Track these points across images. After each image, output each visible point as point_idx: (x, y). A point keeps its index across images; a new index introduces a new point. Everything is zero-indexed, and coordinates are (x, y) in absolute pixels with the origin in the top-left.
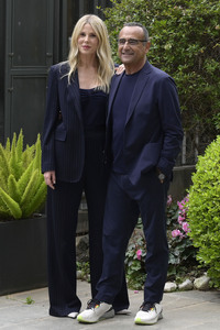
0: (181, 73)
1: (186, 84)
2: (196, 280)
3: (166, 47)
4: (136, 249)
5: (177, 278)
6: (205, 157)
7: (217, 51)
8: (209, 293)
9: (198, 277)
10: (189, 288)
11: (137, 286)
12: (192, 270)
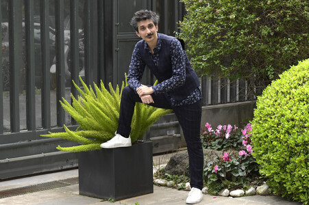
0: (243, 35)
1: (246, 44)
2: (258, 188)
3: (231, 17)
4: (213, 166)
5: (245, 186)
6: (263, 97)
7: (269, 19)
8: (268, 197)
9: (259, 185)
10: (254, 194)
11: (215, 192)
12: (255, 180)
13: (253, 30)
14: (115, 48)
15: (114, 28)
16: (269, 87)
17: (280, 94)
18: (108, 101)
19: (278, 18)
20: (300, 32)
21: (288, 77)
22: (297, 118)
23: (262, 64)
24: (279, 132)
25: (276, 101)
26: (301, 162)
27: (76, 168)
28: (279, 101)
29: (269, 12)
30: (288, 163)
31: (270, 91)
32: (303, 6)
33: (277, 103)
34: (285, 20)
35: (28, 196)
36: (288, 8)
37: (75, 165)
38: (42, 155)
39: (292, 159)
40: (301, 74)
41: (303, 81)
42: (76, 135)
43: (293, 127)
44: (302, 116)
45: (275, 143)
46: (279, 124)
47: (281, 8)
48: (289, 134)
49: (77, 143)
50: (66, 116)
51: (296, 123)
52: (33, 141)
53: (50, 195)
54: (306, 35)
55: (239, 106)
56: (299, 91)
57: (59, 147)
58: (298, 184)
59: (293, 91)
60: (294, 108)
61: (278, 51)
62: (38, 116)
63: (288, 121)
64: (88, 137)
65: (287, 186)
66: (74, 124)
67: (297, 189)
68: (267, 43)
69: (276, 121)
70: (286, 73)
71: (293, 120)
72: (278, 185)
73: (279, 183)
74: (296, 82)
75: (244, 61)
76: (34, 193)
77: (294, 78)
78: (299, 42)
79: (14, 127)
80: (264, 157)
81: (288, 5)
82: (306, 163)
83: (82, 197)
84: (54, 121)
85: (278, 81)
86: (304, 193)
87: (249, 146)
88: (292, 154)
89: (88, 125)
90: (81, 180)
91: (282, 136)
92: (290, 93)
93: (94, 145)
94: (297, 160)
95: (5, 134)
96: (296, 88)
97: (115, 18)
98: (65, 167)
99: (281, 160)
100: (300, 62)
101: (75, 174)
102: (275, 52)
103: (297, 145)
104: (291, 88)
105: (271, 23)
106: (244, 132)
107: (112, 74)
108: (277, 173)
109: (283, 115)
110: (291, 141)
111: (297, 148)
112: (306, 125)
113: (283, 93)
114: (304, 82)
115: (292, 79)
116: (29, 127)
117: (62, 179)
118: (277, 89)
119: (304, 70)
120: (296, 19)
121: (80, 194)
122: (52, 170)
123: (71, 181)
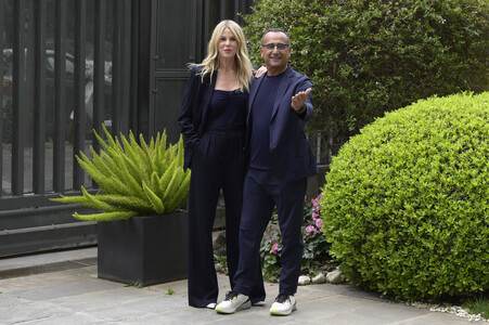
0: (316, 77)
1: (321, 88)
2: (329, 274)
3: (302, 52)
5: (311, 271)
7: (352, 56)
8: (341, 286)
9: (330, 271)
10: (322, 282)
12: (325, 264)
13: (330, 70)
14: (152, 89)
15: (152, 62)
16: (346, 145)
17: (358, 154)
18: (138, 158)
19: (363, 55)
20: (392, 73)
21: (372, 131)
22: (376, 184)
23: (342, 114)
24: (353, 202)
25: (352, 162)
26: (379, 240)
27: (95, 246)
28: (356, 163)
29: (351, 48)
30: (364, 242)
31: (346, 149)
32: (395, 41)
33: (353, 165)
34: (371, 58)
35: (32, 278)
36: (377, 43)
37: (95, 242)
38: (52, 227)
39: (368, 237)
40: (386, 129)
41: (389, 136)
42: (96, 199)
43: (371, 196)
44: (383, 182)
45: (348, 216)
46: (354, 192)
47: (365, 42)
48: (366, 205)
49: (96, 210)
50: (86, 178)
51: (375, 191)
52: (40, 208)
53: (63, 277)
54: (399, 78)
56: (381, 150)
57: (76, 215)
58: (375, 268)
59: (375, 149)
60: (374, 172)
61: (362, 99)
62: (49, 177)
63: (365, 189)
64: (110, 203)
65: (363, 270)
66: (95, 186)
67: (374, 275)
68: (347, 86)
69: (351, 187)
70: (369, 128)
71: (371, 187)
72: (351, 270)
73: (353, 267)
74: (380, 138)
75: (317, 110)
76: (39, 275)
77: (377, 133)
78: (389, 87)
79: (16, 188)
81: (377, 39)
82: (385, 242)
83: (101, 281)
84: (69, 183)
85: (358, 136)
87: (319, 220)
88: (370, 230)
89: (112, 187)
90: (100, 260)
91: (357, 207)
92: (370, 153)
93: (118, 213)
94: (374, 238)
96: (378, 146)
97: (152, 50)
98: (82, 244)
99: (356, 237)
100: (386, 113)
101: (93, 253)
102: (358, 100)
103: (375, 219)
104: (372, 146)
105: (353, 61)
106: (315, 202)
108: (350, 255)
109: (359, 181)
110: (368, 214)
111: (374, 223)
112: (387, 193)
113: (362, 152)
114: (389, 139)
115: (375, 135)
116: (35, 190)
117: (77, 258)
118: (356, 147)
119: (390, 123)
120: (387, 57)
121: (99, 277)
122: (65, 247)
123: (88, 261)
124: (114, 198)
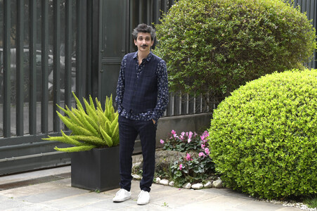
0: (202, 61)
1: (205, 68)
2: (214, 182)
3: (193, 47)
4: (178, 164)
5: (203, 181)
6: (219, 110)
7: (223, 48)
8: (222, 189)
9: (214, 180)
10: (211, 187)
11: (180, 185)
12: (211, 175)
13: (210, 57)
14: (100, 70)
15: (100, 54)
16: (222, 102)
17: (232, 108)
19: (230, 48)
20: (246, 59)
21: (238, 95)
22: (246, 127)
23: (217, 84)
24: (231, 138)
25: (229, 113)
26: (249, 162)
27: (67, 165)
28: (231, 114)
29: (222, 43)
30: (239, 163)
31: (224, 105)
32: (249, 39)
33: (229, 115)
34: (235, 49)
35: (31, 187)
36: (238, 40)
37: (70, 163)
38: (41, 154)
39: (242, 160)
40: (248, 92)
41: (251, 97)
42: (70, 138)
43: (243, 134)
44: (250, 126)
45: (228, 147)
46: (231, 132)
47: (232, 40)
48: (240, 139)
49: (71, 145)
50: (61, 123)
51: (246, 131)
52: (34, 143)
53: (48, 187)
54: (252, 61)
55: (196, 117)
56: (247, 106)
57: (56, 148)
58: (246, 179)
59: (243, 105)
60: (244, 119)
61: (230, 74)
62: (39, 123)
63: (239, 130)
64: (79, 140)
65: (238, 181)
67: (246, 183)
68: (221, 67)
69: (229, 129)
70: (236, 91)
71: (242, 128)
72: (230, 180)
73: (231, 178)
74: (245, 98)
75: (202, 82)
76: (35, 185)
77: (243, 95)
78: (246, 67)
79: (19, 132)
80: (219, 158)
81: (238, 38)
82: (253, 163)
83: (74, 189)
84: (50, 128)
85: (230, 97)
86: (251, 186)
87: (206, 149)
88: (242, 155)
90: (73, 175)
91: (234, 141)
92: (240, 107)
93: (84, 147)
94: (246, 160)
95: (13, 137)
96: (244, 103)
97: (100, 46)
98: (59, 165)
99: (233, 160)
100: (247, 83)
101: (68, 170)
102: (227, 75)
103: (246, 148)
104: (241, 103)
105: (224, 51)
106: (203, 137)
107: (97, 90)
108: (229, 171)
109: (234, 125)
110: (241, 145)
111: (246, 151)
112: (253, 132)
113: (234, 107)
114: (251, 99)
115: (242, 96)
116: (31, 132)
117: (57, 174)
118: (230, 103)
119: (250, 89)
120: (244, 49)
121: (72, 186)
122: (48, 167)
123: (64, 175)
124: (82, 137)
